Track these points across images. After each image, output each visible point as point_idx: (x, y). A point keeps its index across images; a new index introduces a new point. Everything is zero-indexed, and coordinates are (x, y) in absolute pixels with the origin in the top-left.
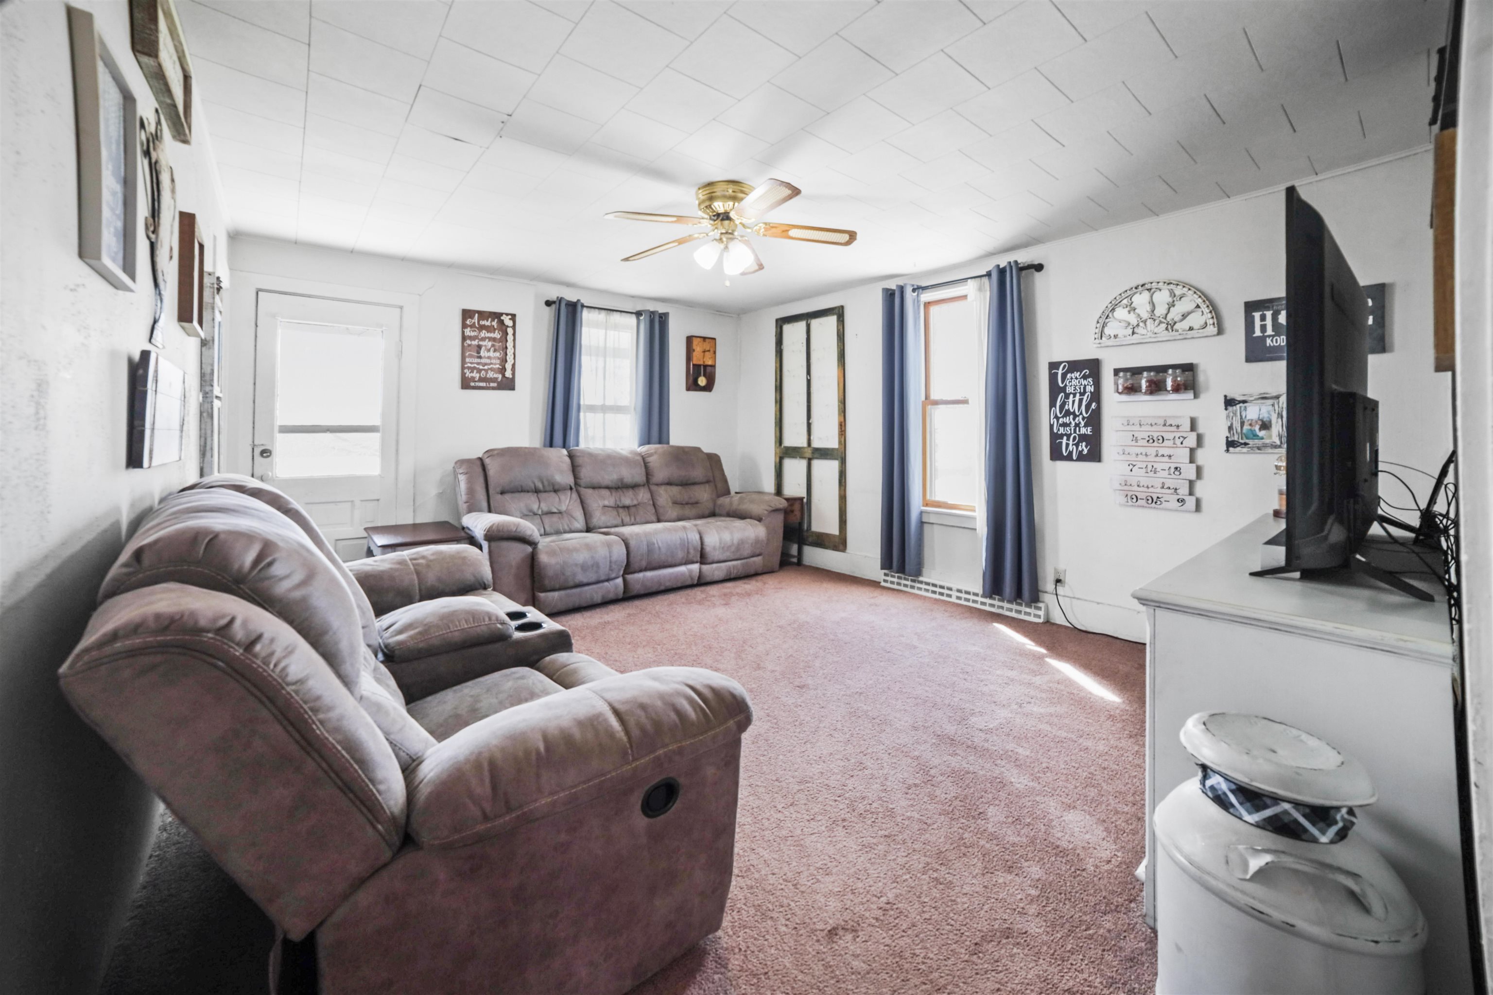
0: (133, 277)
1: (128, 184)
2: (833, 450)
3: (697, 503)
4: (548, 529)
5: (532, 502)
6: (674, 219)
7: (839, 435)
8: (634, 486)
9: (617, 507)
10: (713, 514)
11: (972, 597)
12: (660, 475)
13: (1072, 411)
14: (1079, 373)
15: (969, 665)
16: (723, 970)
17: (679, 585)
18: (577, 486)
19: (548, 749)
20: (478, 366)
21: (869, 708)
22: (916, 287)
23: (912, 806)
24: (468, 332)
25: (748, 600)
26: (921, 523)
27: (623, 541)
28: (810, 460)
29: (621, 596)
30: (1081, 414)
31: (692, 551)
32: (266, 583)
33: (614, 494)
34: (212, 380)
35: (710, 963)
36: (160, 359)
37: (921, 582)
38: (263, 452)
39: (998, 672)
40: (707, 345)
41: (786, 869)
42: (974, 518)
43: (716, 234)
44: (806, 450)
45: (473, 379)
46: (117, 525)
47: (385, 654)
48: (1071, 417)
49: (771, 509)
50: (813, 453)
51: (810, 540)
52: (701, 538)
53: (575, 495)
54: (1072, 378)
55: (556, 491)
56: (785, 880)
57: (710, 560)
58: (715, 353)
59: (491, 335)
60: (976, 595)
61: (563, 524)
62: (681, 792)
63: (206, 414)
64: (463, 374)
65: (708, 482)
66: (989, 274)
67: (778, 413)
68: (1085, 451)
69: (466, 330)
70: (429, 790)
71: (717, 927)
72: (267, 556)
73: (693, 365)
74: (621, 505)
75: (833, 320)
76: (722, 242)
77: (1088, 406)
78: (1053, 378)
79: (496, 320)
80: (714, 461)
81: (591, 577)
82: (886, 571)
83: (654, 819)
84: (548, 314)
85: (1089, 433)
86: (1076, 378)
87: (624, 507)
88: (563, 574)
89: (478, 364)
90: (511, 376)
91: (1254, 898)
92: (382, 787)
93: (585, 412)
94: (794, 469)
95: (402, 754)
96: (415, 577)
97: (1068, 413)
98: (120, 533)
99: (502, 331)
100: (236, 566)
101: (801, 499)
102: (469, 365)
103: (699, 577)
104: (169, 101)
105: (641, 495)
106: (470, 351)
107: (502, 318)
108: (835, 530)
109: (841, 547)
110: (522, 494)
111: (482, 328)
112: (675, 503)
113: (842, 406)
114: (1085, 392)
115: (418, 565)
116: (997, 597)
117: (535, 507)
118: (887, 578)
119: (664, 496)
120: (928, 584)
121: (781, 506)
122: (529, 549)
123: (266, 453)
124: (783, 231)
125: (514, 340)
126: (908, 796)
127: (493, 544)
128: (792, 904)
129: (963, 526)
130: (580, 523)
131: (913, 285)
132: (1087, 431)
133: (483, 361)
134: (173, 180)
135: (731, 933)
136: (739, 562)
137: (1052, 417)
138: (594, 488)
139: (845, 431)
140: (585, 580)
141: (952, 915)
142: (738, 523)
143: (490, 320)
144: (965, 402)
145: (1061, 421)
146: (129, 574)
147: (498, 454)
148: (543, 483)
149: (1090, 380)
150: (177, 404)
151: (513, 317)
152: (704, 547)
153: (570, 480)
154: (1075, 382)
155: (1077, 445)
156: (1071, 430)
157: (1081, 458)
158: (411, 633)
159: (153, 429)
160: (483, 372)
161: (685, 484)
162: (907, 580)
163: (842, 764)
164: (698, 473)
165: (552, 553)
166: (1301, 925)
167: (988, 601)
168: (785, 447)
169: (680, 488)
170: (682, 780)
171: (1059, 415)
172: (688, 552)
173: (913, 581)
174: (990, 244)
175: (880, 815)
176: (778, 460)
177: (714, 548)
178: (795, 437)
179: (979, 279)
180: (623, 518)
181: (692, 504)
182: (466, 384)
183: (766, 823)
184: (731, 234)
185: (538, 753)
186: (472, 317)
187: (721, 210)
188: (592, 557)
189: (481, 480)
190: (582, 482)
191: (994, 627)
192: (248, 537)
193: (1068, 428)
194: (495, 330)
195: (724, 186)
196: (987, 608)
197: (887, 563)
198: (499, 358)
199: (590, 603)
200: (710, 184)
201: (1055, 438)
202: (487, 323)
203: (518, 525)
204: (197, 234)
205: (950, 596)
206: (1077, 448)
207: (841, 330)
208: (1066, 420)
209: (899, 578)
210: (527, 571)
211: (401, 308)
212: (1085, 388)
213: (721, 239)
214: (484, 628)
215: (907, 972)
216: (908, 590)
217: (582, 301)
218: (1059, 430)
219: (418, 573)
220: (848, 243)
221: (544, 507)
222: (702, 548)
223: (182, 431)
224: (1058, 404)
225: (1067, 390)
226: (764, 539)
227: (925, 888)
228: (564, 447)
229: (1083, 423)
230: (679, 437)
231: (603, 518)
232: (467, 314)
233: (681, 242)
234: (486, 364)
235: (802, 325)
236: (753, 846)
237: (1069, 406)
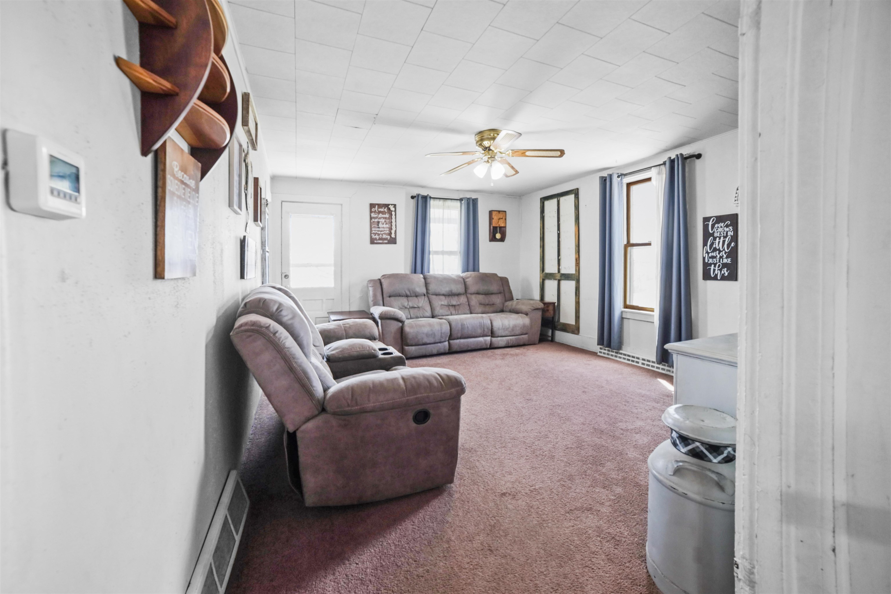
0: (241, 210)
1: (240, 176)
2: (572, 274)
3: (493, 304)
4: (412, 316)
5: (404, 301)
6: (462, 153)
7: (576, 266)
8: (458, 295)
9: (449, 306)
10: (502, 311)
11: (651, 364)
12: (473, 289)
13: (718, 248)
14: (723, 224)
15: (631, 398)
16: (450, 497)
17: (479, 347)
18: (427, 294)
19: (373, 387)
20: (378, 232)
21: (562, 413)
22: (620, 174)
23: (566, 455)
24: (373, 215)
25: (515, 358)
26: (622, 319)
27: (449, 322)
28: (559, 281)
29: (447, 351)
30: (724, 250)
31: (486, 330)
32: (280, 317)
33: (447, 298)
34: (265, 244)
35: (445, 494)
36: (249, 238)
37: (621, 354)
38: (285, 276)
39: (648, 403)
40: (501, 215)
41: (491, 469)
42: (653, 316)
43: (486, 158)
44: (557, 275)
45: (376, 239)
46: (238, 299)
47: (327, 359)
48: (717, 252)
49: (533, 308)
50: (561, 276)
51: (559, 327)
52: (491, 323)
53: (426, 299)
54: (718, 227)
55: (416, 296)
56: (489, 474)
57: (496, 335)
58: (506, 219)
59: (384, 216)
60: (653, 362)
61: (420, 313)
62: (431, 416)
63: (263, 259)
64: (371, 237)
65: (500, 293)
66: (664, 163)
67: (542, 253)
68: (726, 274)
69: (372, 214)
70: (331, 394)
71: (452, 481)
72: (280, 308)
73: (493, 227)
74: (451, 304)
75: (572, 197)
76: (489, 162)
77: (729, 245)
78: (705, 227)
79: (386, 208)
80: (504, 281)
81: (431, 340)
82: (601, 347)
83: (418, 425)
84: (413, 202)
85: (729, 262)
86: (721, 227)
87: (452, 306)
88: (417, 338)
89: (378, 231)
90: (394, 237)
91: (673, 483)
92: (315, 389)
93: (432, 255)
94: (551, 286)
95: (324, 385)
96: (344, 332)
97: (715, 250)
98: (239, 302)
99: (390, 214)
100: (271, 310)
101: (554, 303)
102: (374, 232)
103: (491, 344)
104: (251, 138)
105: (462, 299)
106: (374, 224)
107: (389, 207)
108: (572, 322)
109: (576, 332)
110: (400, 297)
111: (380, 212)
112: (481, 304)
113: (577, 248)
114: (727, 236)
115: (345, 327)
116: (666, 364)
117: (406, 304)
118: (601, 351)
119: (475, 300)
120: (625, 355)
121: (540, 307)
122: (400, 324)
123: (286, 276)
124: (522, 153)
125: (396, 218)
126: (565, 452)
127: (383, 321)
128: (489, 482)
129: (647, 320)
130: (429, 313)
131: (618, 174)
132: (729, 261)
133: (380, 229)
134: (252, 167)
135: (458, 486)
136: (513, 337)
137: (704, 252)
138: (436, 295)
139: (579, 263)
140: (428, 342)
141: (564, 498)
142: (514, 316)
143: (383, 208)
144: (649, 244)
145: (710, 255)
146: (243, 311)
147: (388, 277)
148: (410, 292)
149: (731, 228)
150: (254, 255)
151: (395, 206)
152: (493, 328)
153: (424, 291)
154: (720, 229)
155: (721, 270)
156: (717, 260)
157: (723, 278)
158: (337, 351)
159: (247, 265)
160: (381, 235)
161: (487, 294)
162: (613, 352)
163: (536, 434)
164: (494, 288)
165: (411, 327)
166: (691, 495)
167: (661, 366)
168: (545, 273)
169: (484, 296)
170: (431, 411)
171: (709, 251)
172: (484, 330)
173: (616, 353)
174: (663, 145)
175: (547, 457)
176: (541, 280)
177: (499, 329)
178: (551, 268)
179: (659, 167)
180: (452, 311)
181: (490, 305)
182: (373, 242)
183: (488, 452)
184: (494, 158)
185: (370, 388)
186: (375, 207)
187: (487, 146)
188: (432, 330)
189: (380, 290)
190: (430, 292)
191: (658, 381)
192: (275, 302)
193: (715, 260)
194: (386, 213)
195: (488, 133)
196: (660, 371)
197: (601, 342)
198: (388, 228)
199: (431, 354)
200: (481, 132)
201: (706, 265)
202: (382, 210)
203: (395, 312)
204: (259, 184)
205: (638, 362)
206: (721, 272)
207: (577, 203)
208: (714, 254)
209: (608, 351)
210: (399, 336)
211: (342, 205)
212: (727, 233)
213: (488, 161)
214: (366, 352)
215: (532, 513)
216: (614, 358)
217: (430, 195)
218: (709, 261)
219: (345, 330)
220: (561, 156)
221: (411, 304)
222: (492, 329)
223: (255, 266)
224: (709, 244)
225: (715, 235)
226: (529, 325)
227: (556, 487)
228: (422, 273)
229: (725, 256)
230: (484, 268)
231: (441, 311)
232: (372, 206)
233: (469, 163)
234: (381, 231)
235: (555, 201)
236: (479, 459)
237: (716, 245)
